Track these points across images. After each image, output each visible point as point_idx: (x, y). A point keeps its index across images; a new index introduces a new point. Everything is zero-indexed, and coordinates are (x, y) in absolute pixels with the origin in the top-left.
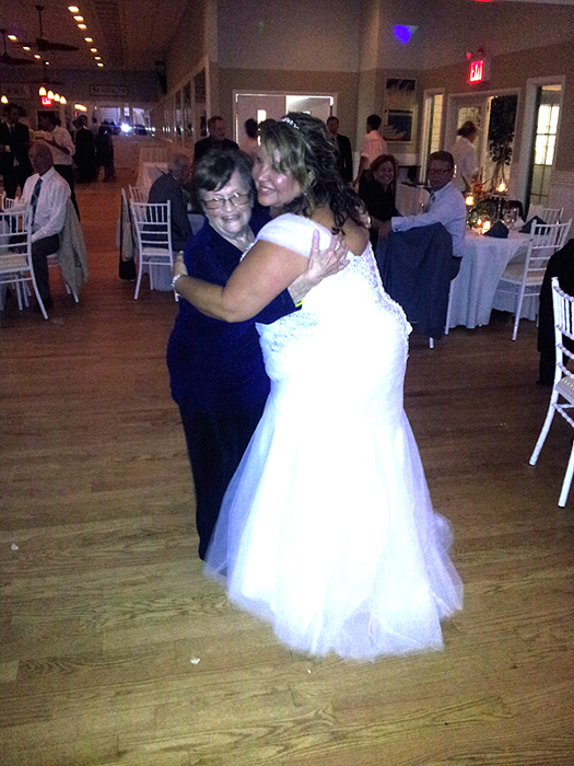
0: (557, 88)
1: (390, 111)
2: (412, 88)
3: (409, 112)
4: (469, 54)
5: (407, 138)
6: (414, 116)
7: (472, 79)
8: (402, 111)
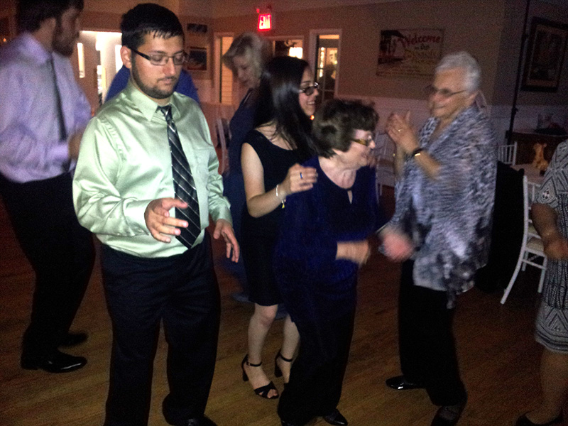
0: (336, 37)
1: (191, 47)
2: (205, 31)
3: (203, 48)
4: (258, 10)
5: (204, 68)
6: (208, 51)
7: (261, 27)
8: (198, 48)
